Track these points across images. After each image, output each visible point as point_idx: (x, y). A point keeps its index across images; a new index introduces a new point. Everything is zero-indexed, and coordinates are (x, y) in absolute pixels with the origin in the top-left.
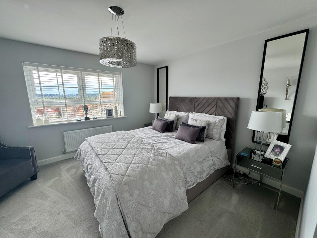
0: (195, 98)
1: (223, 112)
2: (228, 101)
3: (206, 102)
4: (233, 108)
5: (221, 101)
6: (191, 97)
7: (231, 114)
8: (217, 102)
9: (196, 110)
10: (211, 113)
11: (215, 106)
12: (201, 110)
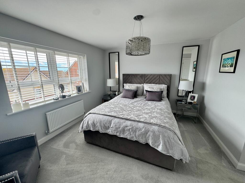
0: (145, 75)
1: (164, 82)
2: (166, 76)
3: (153, 77)
4: (169, 80)
5: (162, 76)
6: (141, 74)
7: (168, 83)
8: (160, 77)
9: (146, 82)
10: (156, 83)
11: (159, 79)
12: (149, 82)
